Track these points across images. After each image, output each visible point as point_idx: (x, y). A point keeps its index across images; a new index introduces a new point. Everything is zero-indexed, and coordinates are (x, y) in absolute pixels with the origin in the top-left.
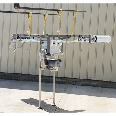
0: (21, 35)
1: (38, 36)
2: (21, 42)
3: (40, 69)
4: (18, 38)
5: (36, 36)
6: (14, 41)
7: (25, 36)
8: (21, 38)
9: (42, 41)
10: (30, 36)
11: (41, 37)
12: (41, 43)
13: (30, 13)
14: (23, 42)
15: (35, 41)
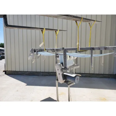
0: (37, 49)
1: (53, 50)
2: (38, 55)
3: (56, 81)
4: (35, 52)
5: (51, 50)
6: (32, 54)
7: (41, 50)
8: (37, 52)
9: (57, 54)
10: (45, 50)
11: (56, 51)
12: (56, 56)
13: (43, 29)
14: (39, 55)
15: (50, 54)
